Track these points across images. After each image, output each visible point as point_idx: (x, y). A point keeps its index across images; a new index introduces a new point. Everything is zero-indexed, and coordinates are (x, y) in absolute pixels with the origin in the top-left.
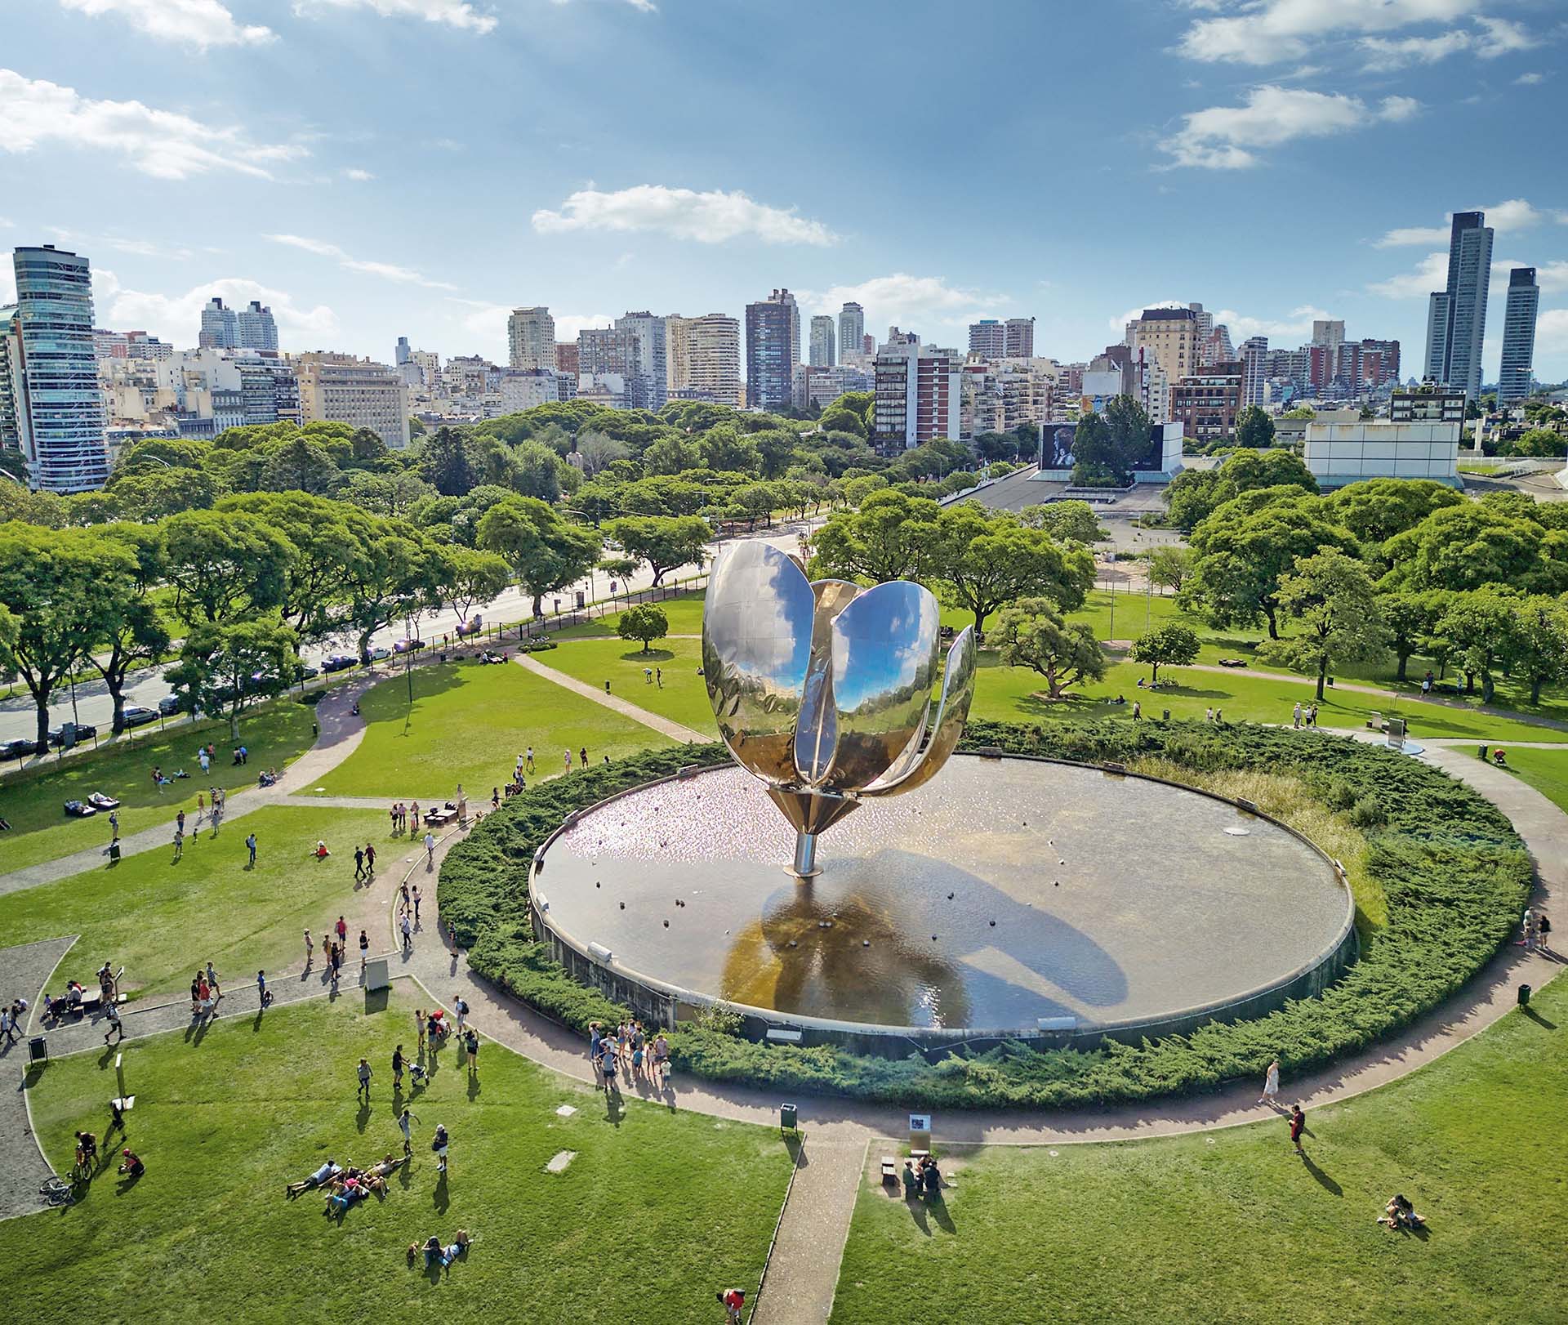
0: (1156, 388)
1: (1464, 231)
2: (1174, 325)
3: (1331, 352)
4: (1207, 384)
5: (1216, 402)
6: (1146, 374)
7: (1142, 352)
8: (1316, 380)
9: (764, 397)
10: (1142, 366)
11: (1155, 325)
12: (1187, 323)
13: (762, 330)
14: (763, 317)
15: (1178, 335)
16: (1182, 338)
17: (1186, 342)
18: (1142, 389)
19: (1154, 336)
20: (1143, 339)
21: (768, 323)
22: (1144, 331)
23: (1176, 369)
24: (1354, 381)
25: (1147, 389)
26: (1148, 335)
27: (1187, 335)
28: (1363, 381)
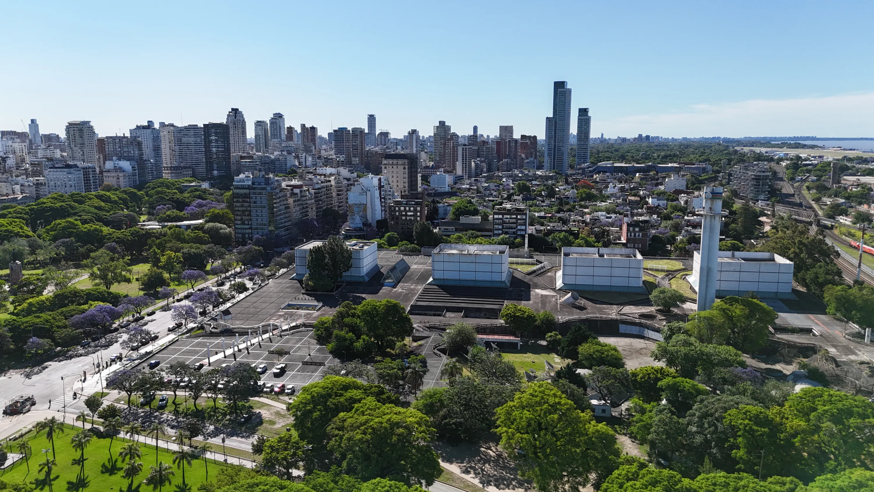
0: (389, 197)
1: (559, 90)
2: (400, 162)
3: (506, 142)
4: (406, 204)
5: (411, 213)
6: (383, 191)
7: (380, 180)
8: (499, 156)
9: (215, 172)
10: (380, 187)
11: (391, 161)
12: (406, 161)
13: (213, 138)
14: (213, 130)
15: (402, 167)
16: (404, 168)
17: (407, 171)
18: (381, 198)
19: (391, 167)
20: (385, 168)
21: (216, 134)
22: (386, 164)
23: (402, 184)
24: (515, 157)
25: (384, 198)
26: (387, 167)
27: (407, 167)
28: (520, 156)
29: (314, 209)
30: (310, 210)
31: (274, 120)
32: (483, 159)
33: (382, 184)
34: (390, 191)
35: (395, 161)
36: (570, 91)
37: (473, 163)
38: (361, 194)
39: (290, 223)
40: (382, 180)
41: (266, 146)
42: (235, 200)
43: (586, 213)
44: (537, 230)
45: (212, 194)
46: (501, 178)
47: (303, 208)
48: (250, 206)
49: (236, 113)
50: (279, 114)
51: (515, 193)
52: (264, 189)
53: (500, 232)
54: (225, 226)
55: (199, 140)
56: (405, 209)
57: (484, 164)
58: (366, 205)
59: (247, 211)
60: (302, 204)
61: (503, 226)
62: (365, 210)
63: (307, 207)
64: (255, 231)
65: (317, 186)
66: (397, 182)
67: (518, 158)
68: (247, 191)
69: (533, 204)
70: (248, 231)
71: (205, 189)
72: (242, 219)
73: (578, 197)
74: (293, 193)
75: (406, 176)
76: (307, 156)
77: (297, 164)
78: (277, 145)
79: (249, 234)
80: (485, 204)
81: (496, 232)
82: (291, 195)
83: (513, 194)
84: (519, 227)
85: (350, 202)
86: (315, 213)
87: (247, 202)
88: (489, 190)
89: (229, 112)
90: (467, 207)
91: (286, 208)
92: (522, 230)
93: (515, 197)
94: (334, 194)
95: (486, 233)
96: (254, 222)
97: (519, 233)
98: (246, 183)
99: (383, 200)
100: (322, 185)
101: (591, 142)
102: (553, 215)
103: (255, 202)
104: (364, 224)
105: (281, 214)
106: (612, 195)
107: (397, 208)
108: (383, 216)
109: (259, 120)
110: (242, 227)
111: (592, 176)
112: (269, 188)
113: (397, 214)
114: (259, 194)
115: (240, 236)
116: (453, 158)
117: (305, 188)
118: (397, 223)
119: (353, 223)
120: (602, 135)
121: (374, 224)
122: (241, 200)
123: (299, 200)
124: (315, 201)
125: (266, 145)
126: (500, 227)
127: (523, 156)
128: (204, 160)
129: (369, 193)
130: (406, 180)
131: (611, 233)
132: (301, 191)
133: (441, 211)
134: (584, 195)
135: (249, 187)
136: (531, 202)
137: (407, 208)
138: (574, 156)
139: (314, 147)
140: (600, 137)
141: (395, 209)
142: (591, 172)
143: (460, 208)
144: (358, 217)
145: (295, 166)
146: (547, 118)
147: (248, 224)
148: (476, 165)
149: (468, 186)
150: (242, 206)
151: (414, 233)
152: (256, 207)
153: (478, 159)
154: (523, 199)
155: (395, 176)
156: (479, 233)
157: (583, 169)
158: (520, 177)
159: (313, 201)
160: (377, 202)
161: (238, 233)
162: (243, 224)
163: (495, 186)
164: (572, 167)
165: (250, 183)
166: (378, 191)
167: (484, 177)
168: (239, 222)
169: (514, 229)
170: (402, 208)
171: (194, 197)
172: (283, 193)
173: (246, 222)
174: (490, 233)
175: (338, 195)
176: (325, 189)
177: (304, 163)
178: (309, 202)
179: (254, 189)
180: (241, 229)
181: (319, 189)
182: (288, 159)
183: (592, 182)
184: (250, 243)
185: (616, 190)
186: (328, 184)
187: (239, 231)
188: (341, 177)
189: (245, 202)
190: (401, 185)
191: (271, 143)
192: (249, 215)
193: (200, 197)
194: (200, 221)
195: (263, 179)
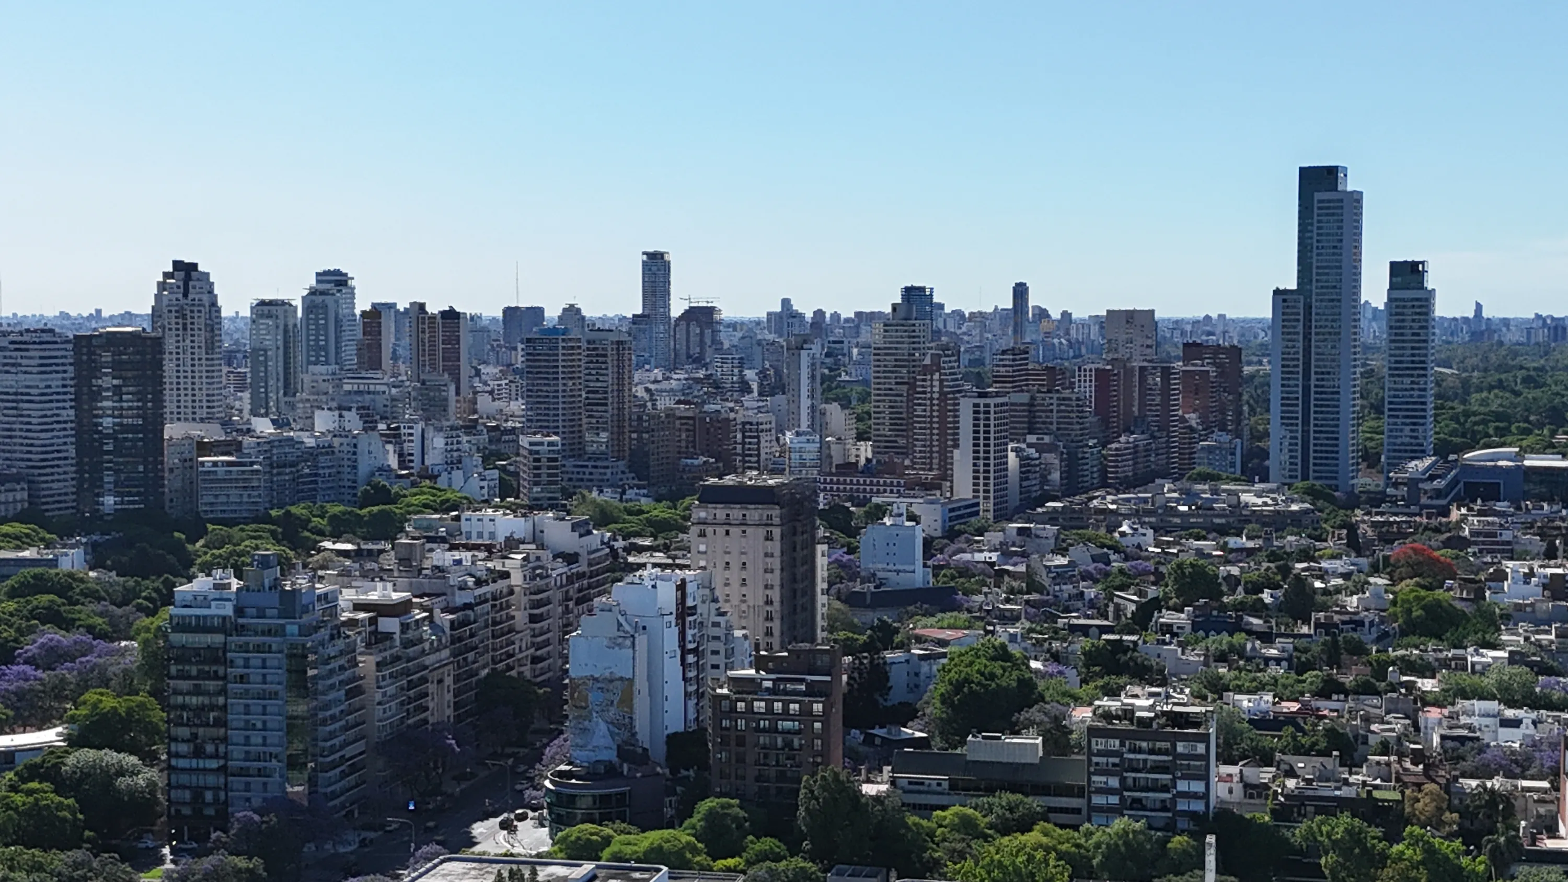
1: (1318, 196)
2: (755, 513)
3: (1129, 372)
4: (772, 691)
5: (788, 724)
6: (694, 625)
7: (682, 587)
8: (1105, 422)
9: (109, 500)
10: (684, 611)
11: (721, 512)
12: (776, 512)
13: (108, 382)
14: (107, 357)
15: (762, 532)
16: (769, 537)
17: (775, 547)
18: (684, 652)
19: (721, 530)
20: (702, 534)
21: (118, 367)
22: (704, 523)
23: (761, 592)
24: (1164, 427)
25: (695, 651)
26: (709, 530)
27: (777, 532)
28: (1183, 420)
29: (449, 681)
30: (432, 688)
31: (319, 299)
32: (1047, 439)
33: (690, 603)
34: (716, 625)
35: (736, 513)
36: (1356, 199)
37: (1012, 456)
38: (614, 644)
39: (360, 746)
40: (690, 588)
41: (289, 388)
42: (173, 670)
43: (1426, 700)
44: (1247, 786)
45: (94, 596)
46: (1112, 520)
47: (411, 685)
48: (223, 692)
49: (187, 279)
50: (337, 272)
51: (1167, 598)
52: (280, 631)
53: (1114, 800)
54: (133, 759)
55: (56, 382)
56: (770, 710)
57: (1051, 458)
58: (631, 681)
59: (212, 708)
60: (407, 673)
61: (1123, 780)
62: (627, 700)
63: (424, 680)
64: (237, 782)
65: (461, 598)
66: (744, 582)
67: (1176, 430)
68: (219, 638)
69: (1231, 647)
70: (211, 780)
71: (70, 575)
72: (195, 736)
73: (1394, 616)
74: (375, 632)
75: (776, 563)
76: (430, 433)
77: (393, 461)
78: (324, 386)
79: (216, 789)
80: (1056, 645)
81: (1097, 800)
82: (368, 645)
83: (1156, 604)
84: (1182, 786)
85: (576, 669)
86: (449, 697)
87: (216, 677)
88: (1070, 579)
89: (166, 275)
90: (992, 677)
91: (350, 694)
92: (1195, 796)
93: (1167, 617)
94: (520, 617)
95: (1064, 802)
96: (237, 752)
97: (1182, 805)
98: (214, 611)
99: (691, 659)
100: (479, 591)
101: (1438, 337)
102: (1307, 710)
103: (242, 679)
104: (622, 753)
105: (333, 718)
106: (1519, 608)
107: (741, 706)
108: (692, 715)
109: (268, 297)
110: (194, 763)
111: (1446, 513)
112: (292, 629)
113: (741, 724)
114: (259, 649)
115: (187, 795)
116: (943, 434)
117: (419, 615)
118: (741, 760)
119: (582, 747)
120: (1479, 307)
121: (659, 752)
122: (194, 670)
123: (396, 659)
124: (454, 655)
125: (287, 385)
126: (1114, 782)
127: (1193, 419)
128: (72, 452)
129: (641, 640)
130: (775, 578)
131: (1519, 804)
132: (405, 627)
133: (898, 678)
134: (1417, 613)
135: (224, 627)
136: (1225, 637)
137: (778, 706)
138: (1378, 409)
139: (452, 388)
140: (1471, 315)
141: (733, 709)
142: (1438, 494)
143: (967, 681)
144: (603, 726)
145: (385, 470)
146: (1277, 292)
147: (216, 756)
148: (1025, 461)
149: (994, 557)
150: (197, 692)
151: (802, 811)
152: (245, 694)
153: (1031, 439)
154: (1195, 627)
155: (735, 566)
156: (1036, 803)
157: (1412, 483)
158: (1182, 514)
159: (445, 653)
160: (672, 669)
161: (179, 787)
162: (198, 753)
163: (1095, 559)
164: (1370, 459)
165: (228, 610)
166: (675, 631)
167: (1052, 516)
168: (183, 748)
169: (1165, 789)
170: (760, 706)
171: (33, 615)
172: (340, 644)
173: (210, 748)
174: (1075, 802)
175: (533, 619)
176: (487, 606)
177: (417, 458)
178: (429, 660)
179: (241, 630)
180: (190, 770)
181: (467, 606)
182: (363, 447)
183: (1447, 544)
184: (219, 845)
185: (1532, 593)
186: (502, 584)
187: (184, 779)
188: (546, 555)
189: (208, 676)
190: (756, 596)
191: (307, 378)
192: (221, 723)
193: (53, 617)
194: (50, 736)
195: (275, 597)
